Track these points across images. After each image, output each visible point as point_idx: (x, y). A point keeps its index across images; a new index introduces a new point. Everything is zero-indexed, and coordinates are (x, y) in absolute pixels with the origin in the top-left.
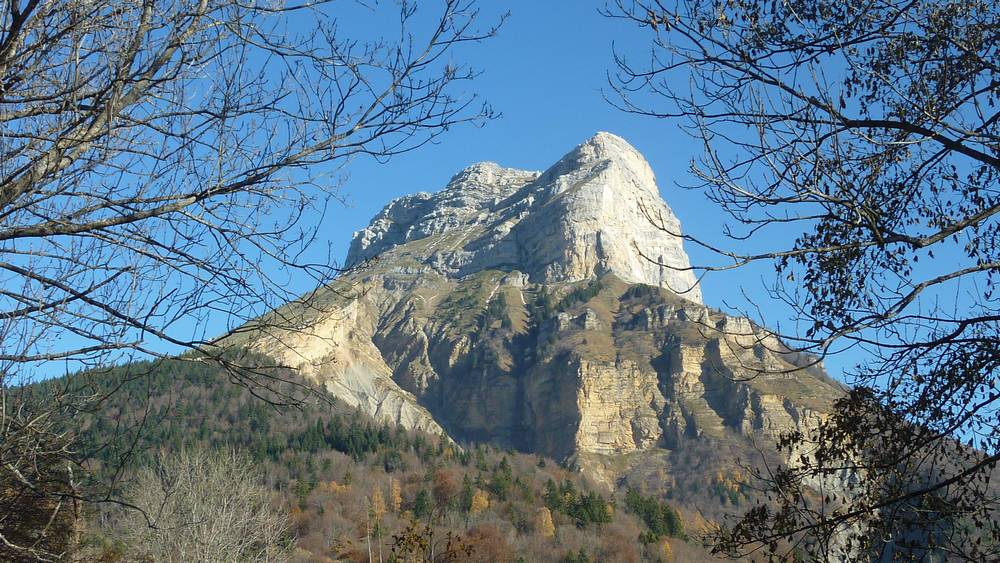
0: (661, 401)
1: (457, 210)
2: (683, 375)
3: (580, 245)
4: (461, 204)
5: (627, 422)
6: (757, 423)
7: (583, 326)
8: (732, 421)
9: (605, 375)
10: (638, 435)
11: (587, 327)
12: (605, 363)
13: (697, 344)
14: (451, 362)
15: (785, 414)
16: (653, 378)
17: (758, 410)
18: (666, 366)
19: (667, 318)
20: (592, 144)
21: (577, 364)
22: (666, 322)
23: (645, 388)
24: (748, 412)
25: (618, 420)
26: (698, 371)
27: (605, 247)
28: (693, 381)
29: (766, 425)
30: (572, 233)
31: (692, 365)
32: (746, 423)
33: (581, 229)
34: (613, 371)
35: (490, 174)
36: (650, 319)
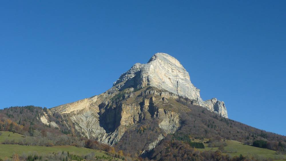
0: (140, 112)
1: (129, 75)
2: (145, 106)
3: (144, 79)
4: (130, 73)
5: (132, 118)
6: (157, 115)
8: (152, 116)
9: (128, 107)
10: (134, 121)
11: (130, 97)
12: (128, 105)
13: (148, 98)
15: (164, 112)
16: (139, 107)
17: (158, 112)
18: (142, 104)
19: (146, 93)
21: (122, 105)
23: (137, 109)
24: (156, 113)
25: (130, 117)
26: (148, 105)
27: (149, 79)
28: (147, 107)
29: (159, 115)
31: (147, 103)
32: (155, 115)
33: (144, 75)
34: (130, 106)
35: (138, 66)
36: (143, 94)
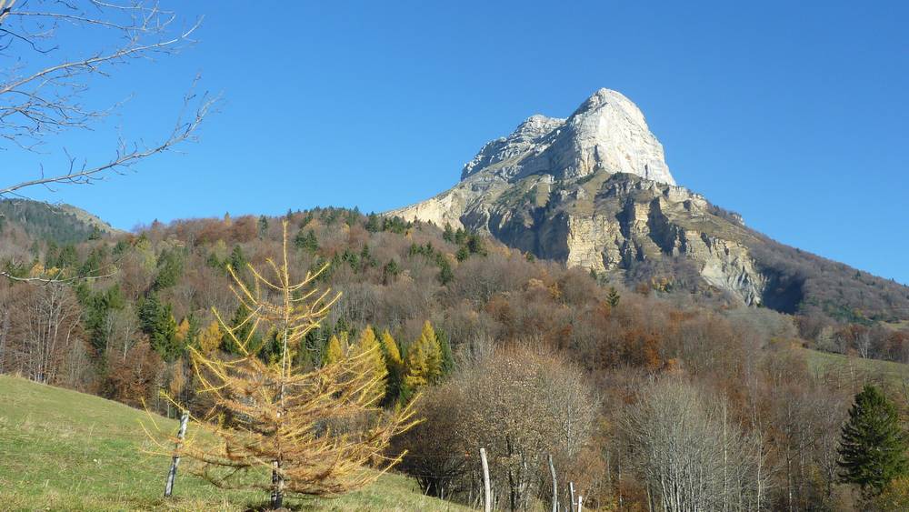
0: (622, 239)
1: (518, 144)
2: (636, 222)
3: (585, 154)
4: (521, 141)
5: (599, 253)
6: (683, 249)
7: (575, 198)
8: (667, 249)
9: (585, 224)
10: (606, 261)
11: (578, 198)
12: (585, 217)
13: (645, 202)
14: (500, 226)
15: (701, 242)
16: (617, 226)
17: (683, 240)
18: (625, 218)
19: (628, 188)
20: (597, 95)
21: (567, 218)
22: (628, 191)
23: (612, 232)
24: (677, 242)
25: (593, 252)
26: (646, 219)
27: (600, 155)
28: (642, 226)
29: (688, 250)
30: (580, 147)
31: (641, 215)
32: (675, 250)
33: (585, 144)
34: (591, 222)
35: (539, 122)
36: (618, 190)
